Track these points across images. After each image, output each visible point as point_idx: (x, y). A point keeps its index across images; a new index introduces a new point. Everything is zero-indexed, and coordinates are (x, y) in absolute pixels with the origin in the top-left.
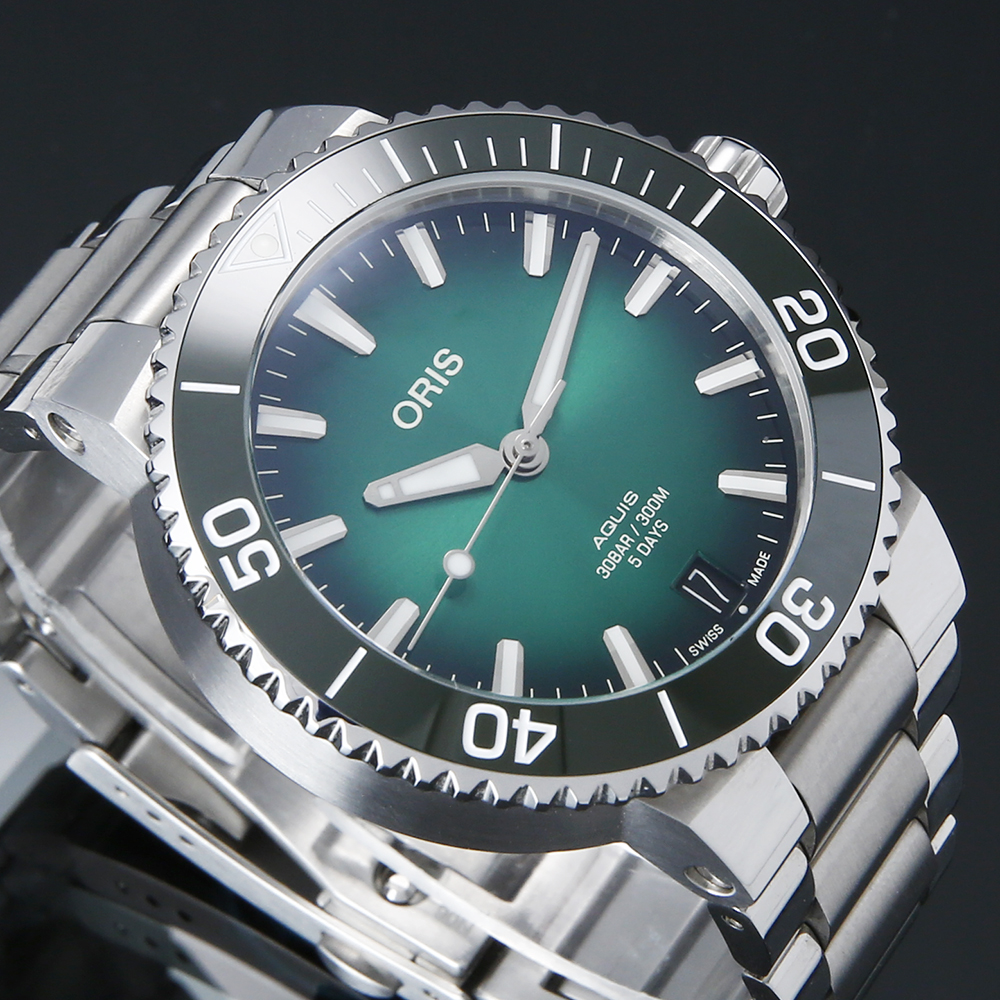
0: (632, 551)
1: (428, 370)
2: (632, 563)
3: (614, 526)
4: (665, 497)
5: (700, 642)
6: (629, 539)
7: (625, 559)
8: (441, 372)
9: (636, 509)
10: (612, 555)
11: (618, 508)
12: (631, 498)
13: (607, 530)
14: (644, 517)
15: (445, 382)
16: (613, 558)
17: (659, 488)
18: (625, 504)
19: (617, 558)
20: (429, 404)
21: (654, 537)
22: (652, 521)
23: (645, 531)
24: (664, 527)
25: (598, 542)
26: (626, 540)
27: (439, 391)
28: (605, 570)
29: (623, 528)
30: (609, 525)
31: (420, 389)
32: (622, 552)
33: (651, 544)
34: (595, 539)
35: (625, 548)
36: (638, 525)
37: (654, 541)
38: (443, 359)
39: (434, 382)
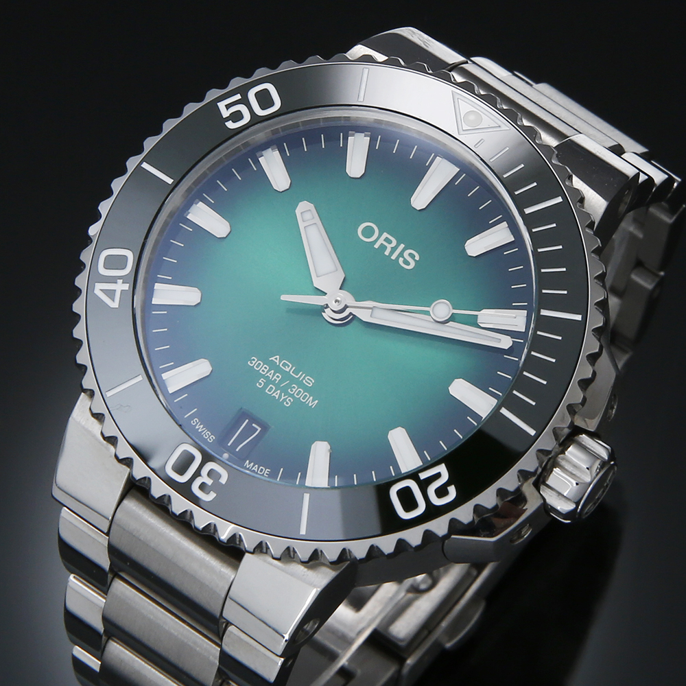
0: (269, 381)
1: (402, 246)
2: (260, 381)
3: (288, 370)
4: (310, 405)
5: (202, 426)
6: (278, 379)
7: (263, 376)
8: (401, 255)
9: (300, 384)
10: (266, 368)
11: (301, 373)
12: (309, 381)
13: (284, 365)
14: (295, 390)
15: (393, 257)
16: (263, 368)
17: (317, 401)
18: (305, 377)
19: (263, 371)
20: (376, 246)
21: (280, 397)
22: (292, 396)
23: (284, 390)
24: (287, 403)
25: (276, 359)
26: (277, 377)
27: (387, 253)
28: (254, 363)
29: (286, 376)
30: (289, 366)
31: (387, 240)
32: (268, 374)
33: (274, 394)
34: (278, 357)
35: (271, 376)
36: (289, 386)
37: (277, 397)
38: (412, 256)
39: (394, 250)
